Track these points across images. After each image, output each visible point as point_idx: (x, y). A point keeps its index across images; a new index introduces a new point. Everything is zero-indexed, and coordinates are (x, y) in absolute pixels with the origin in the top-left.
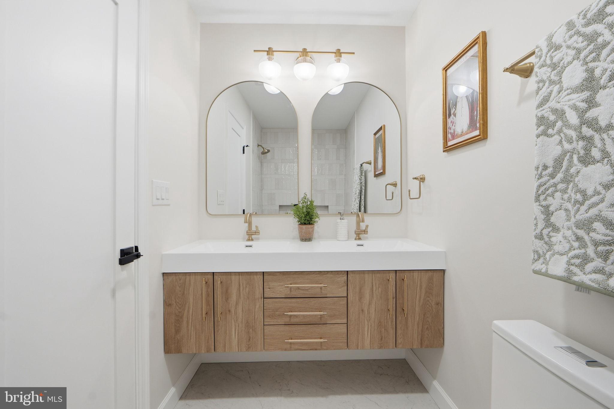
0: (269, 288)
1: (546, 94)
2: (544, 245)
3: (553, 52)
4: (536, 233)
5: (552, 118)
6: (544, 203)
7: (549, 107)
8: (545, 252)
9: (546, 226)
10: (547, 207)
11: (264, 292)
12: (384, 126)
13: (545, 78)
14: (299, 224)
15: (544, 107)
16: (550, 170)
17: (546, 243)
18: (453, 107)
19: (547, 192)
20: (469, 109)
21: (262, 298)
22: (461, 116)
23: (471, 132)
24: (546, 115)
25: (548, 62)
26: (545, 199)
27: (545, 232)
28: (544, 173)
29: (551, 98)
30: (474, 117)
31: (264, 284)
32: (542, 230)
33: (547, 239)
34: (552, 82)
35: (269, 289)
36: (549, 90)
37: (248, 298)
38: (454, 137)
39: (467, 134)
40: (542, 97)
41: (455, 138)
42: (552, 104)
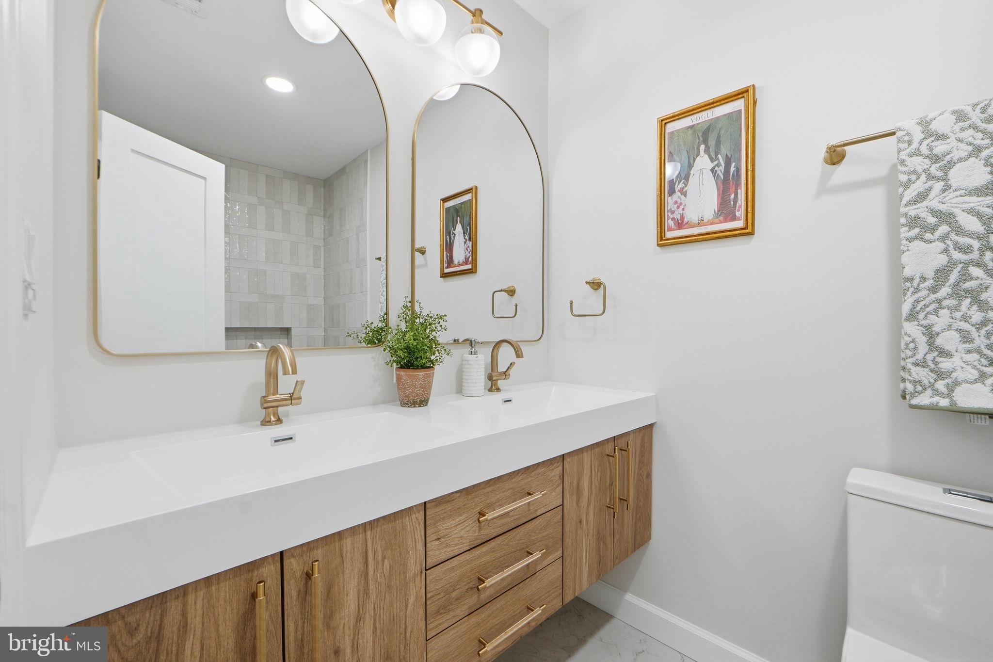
0: (438, 539)
1: (921, 190)
2: (930, 373)
3: (933, 141)
4: (917, 360)
5: (932, 220)
6: (924, 322)
7: (927, 207)
8: (932, 381)
9: (931, 350)
10: (928, 327)
11: (428, 553)
12: (476, 187)
13: (919, 169)
14: (399, 368)
15: (919, 205)
16: (929, 283)
17: (932, 371)
18: (681, 181)
19: (928, 310)
20: (718, 189)
21: (421, 572)
22: (700, 197)
23: (721, 222)
24: (922, 215)
25: (924, 150)
26: (925, 317)
27: (930, 357)
28: (922, 286)
29: (931, 196)
30: (730, 202)
31: (427, 532)
32: (925, 355)
33: (932, 366)
34: (930, 177)
35: (437, 543)
36: (927, 186)
37: (389, 587)
38: (680, 225)
39: (712, 224)
40: (916, 193)
41: (685, 227)
42: (933, 202)
